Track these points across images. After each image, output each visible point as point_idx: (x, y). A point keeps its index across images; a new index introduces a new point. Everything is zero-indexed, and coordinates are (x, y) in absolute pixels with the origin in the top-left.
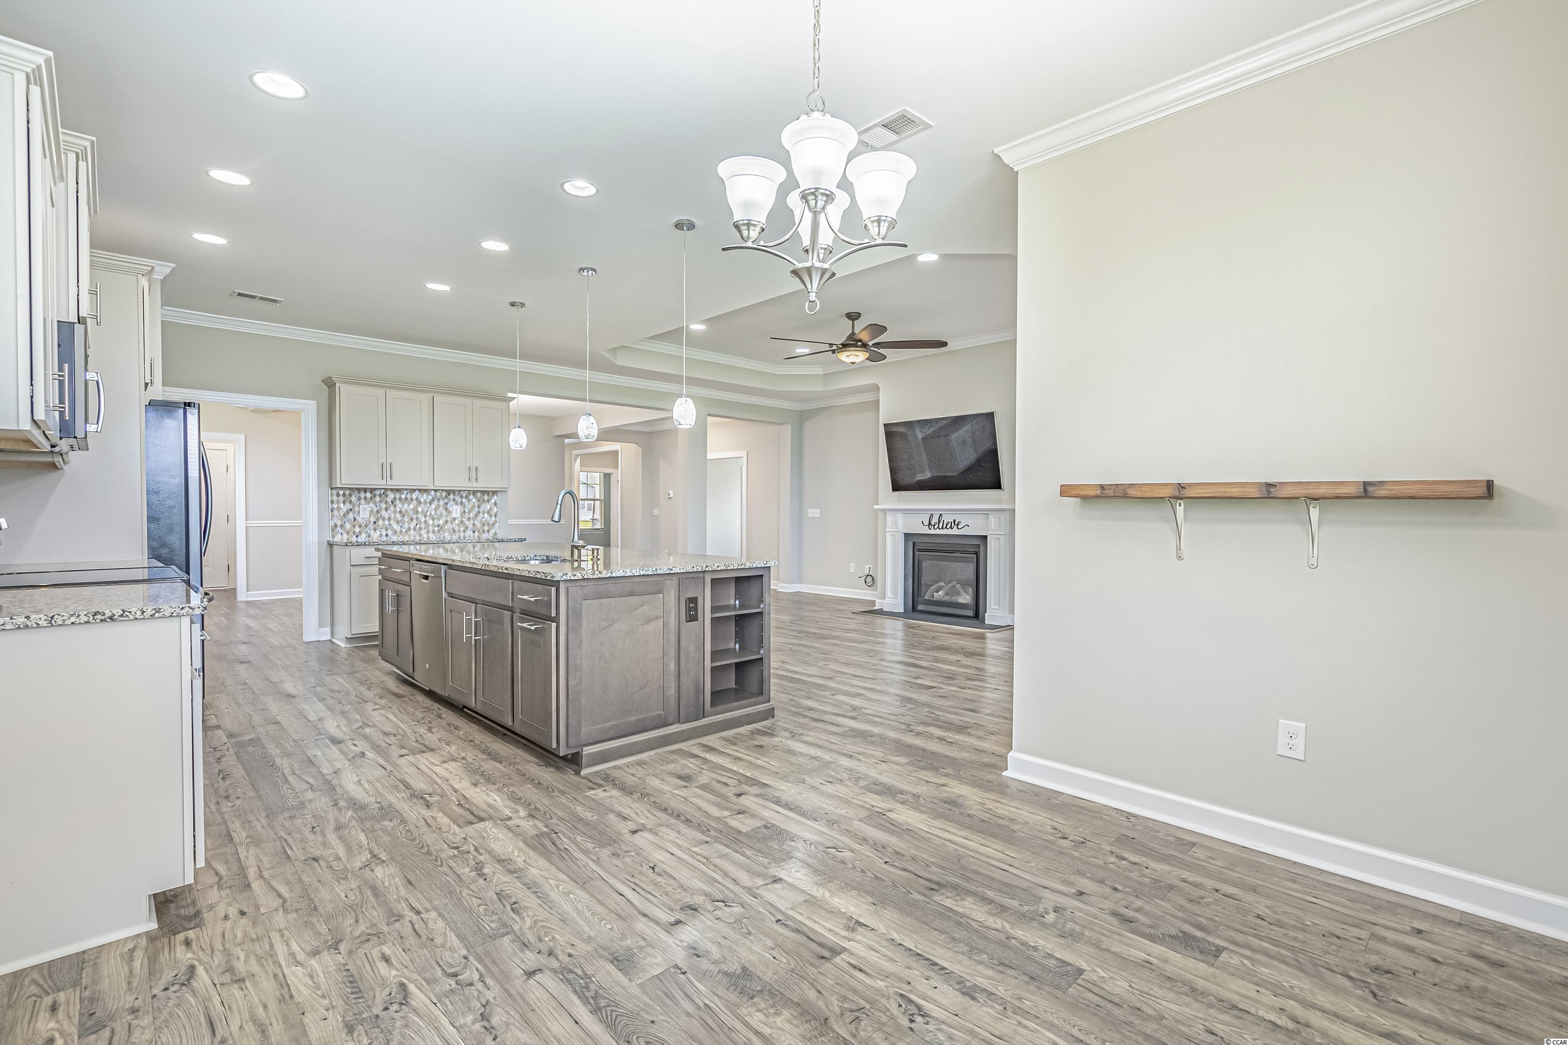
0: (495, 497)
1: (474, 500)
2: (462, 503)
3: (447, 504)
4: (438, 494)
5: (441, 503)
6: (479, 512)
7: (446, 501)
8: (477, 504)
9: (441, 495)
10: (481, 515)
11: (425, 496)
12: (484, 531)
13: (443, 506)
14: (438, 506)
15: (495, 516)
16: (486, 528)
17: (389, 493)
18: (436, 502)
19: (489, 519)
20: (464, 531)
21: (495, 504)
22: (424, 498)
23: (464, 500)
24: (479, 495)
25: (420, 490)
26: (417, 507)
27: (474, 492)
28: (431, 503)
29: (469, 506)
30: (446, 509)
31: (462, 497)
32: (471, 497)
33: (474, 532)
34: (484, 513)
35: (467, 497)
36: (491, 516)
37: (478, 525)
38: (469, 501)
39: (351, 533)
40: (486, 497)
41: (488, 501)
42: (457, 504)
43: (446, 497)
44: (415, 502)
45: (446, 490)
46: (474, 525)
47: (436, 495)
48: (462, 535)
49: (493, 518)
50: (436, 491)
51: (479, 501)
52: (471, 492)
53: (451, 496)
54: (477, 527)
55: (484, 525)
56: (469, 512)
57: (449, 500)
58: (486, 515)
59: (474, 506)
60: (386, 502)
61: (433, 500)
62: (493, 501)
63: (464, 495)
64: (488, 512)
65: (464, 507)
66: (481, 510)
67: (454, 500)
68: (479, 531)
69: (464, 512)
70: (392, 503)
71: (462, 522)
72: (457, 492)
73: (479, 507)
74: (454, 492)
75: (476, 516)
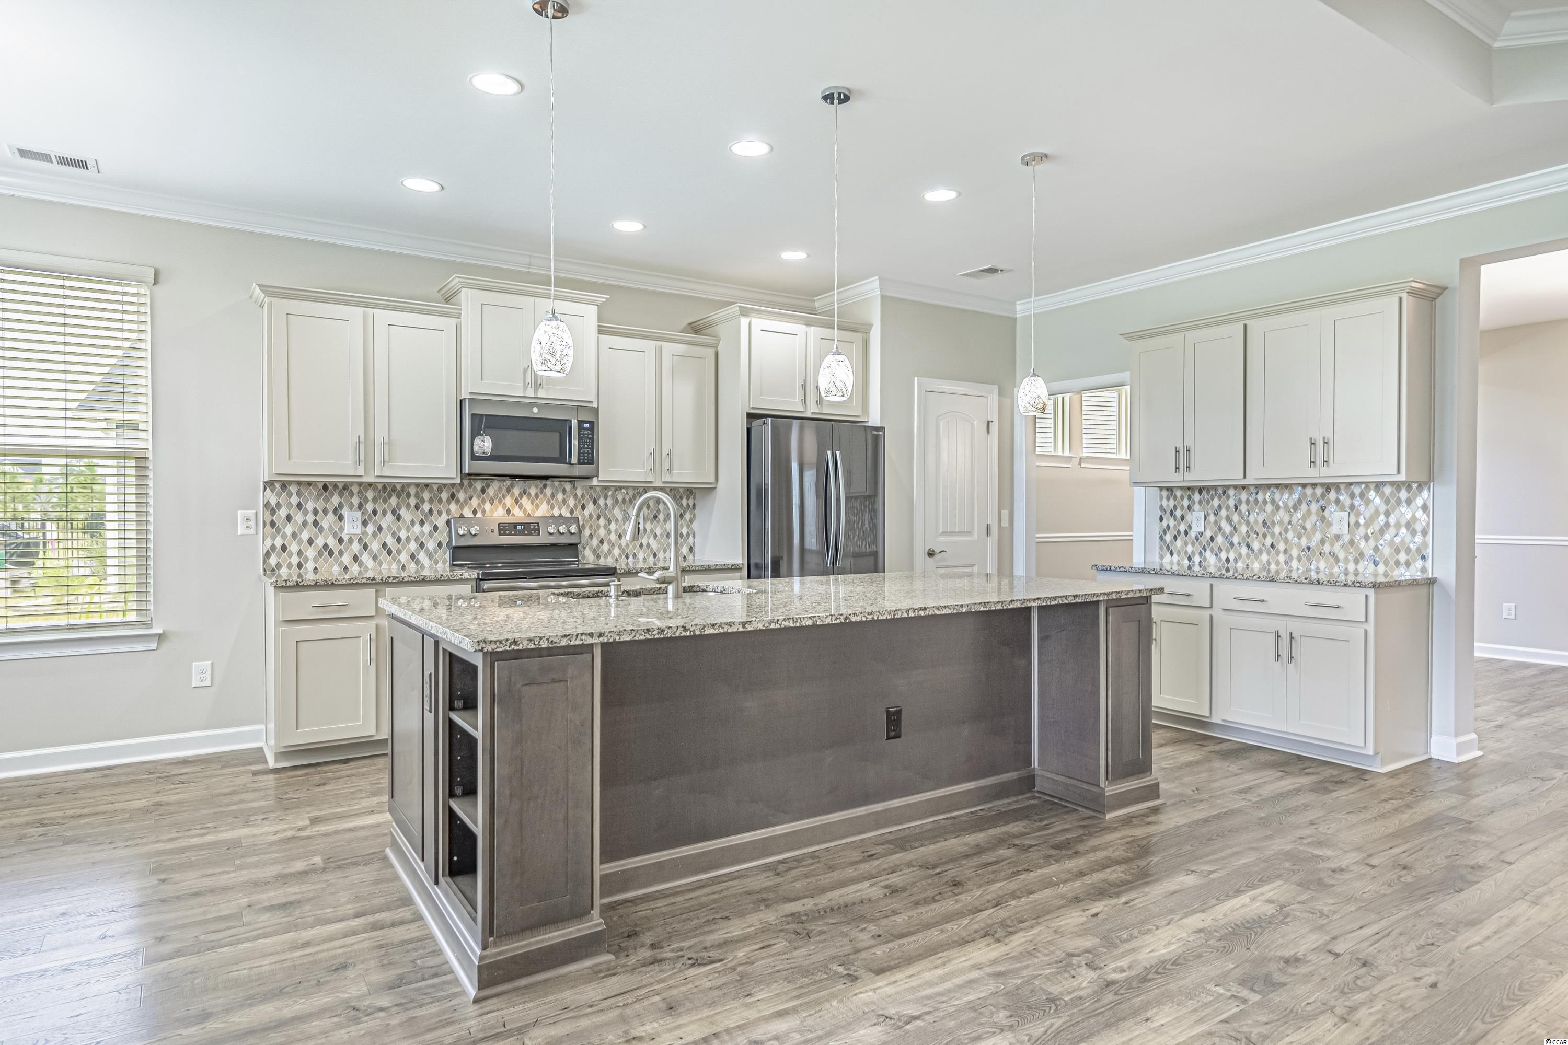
0: (1425, 494)
1: (1378, 500)
2: (1352, 507)
3: (1323, 509)
4: (1309, 491)
5: (1314, 507)
6: (1387, 525)
7: (1322, 502)
8: (1383, 508)
9: (1314, 494)
10: (1392, 530)
11: (1286, 496)
12: (1397, 563)
13: (1317, 514)
14: (1309, 512)
15: (1424, 533)
16: (1403, 557)
17: (1231, 492)
18: (1304, 507)
19: (1408, 538)
20: (1356, 562)
21: (1425, 508)
22: (1284, 498)
23: (1356, 503)
24: (1388, 490)
25: (1277, 486)
26: (1273, 514)
27: (1379, 486)
28: (1295, 508)
29: (1365, 512)
30: (1323, 519)
31: (1352, 496)
32: (1372, 494)
33: (1376, 564)
34: (1398, 525)
35: (1362, 495)
36: (1414, 533)
37: (1387, 551)
38: (1368, 502)
39: (1182, 553)
40: (1403, 495)
41: (1409, 502)
42: (1342, 509)
43: (1323, 496)
44: (1269, 508)
45: (1322, 485)
46: (1376, 549)
47: (1305, 495)
48: (1351, 567)
49: (1418, 538)
50: (1304, 486)
51: (1387, 502)
52: (1372, 486)
53: (1332, 495)
54: (1382, 555)
55: (1397, 551)
56: (1367, 525)
57: (1329, 501)
58: (1403, 530)
59: (1377, 513)
60: (1228, 508)
61: (1300, 501)
62: (1419, 502)
63: (1357, 491)
64: (1408, 525)
65: (1358, 514)
66: (1392, 520)
67: (1337, 501)
68: (1386, 563)
69: (1357, 524)
70: (1236, 508)
71: (1352, 542)
72: (1342, 487)
73: (1387, 514)
74: (1337, 486)
75: (1382, 531)
